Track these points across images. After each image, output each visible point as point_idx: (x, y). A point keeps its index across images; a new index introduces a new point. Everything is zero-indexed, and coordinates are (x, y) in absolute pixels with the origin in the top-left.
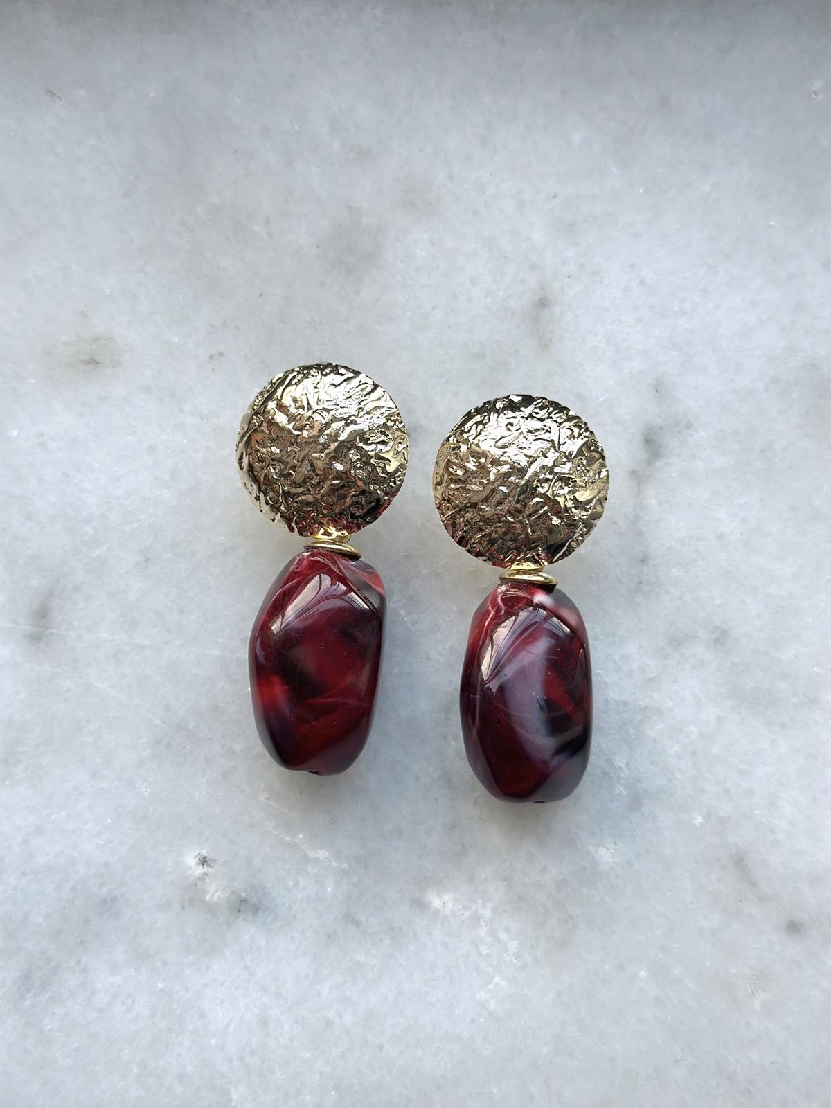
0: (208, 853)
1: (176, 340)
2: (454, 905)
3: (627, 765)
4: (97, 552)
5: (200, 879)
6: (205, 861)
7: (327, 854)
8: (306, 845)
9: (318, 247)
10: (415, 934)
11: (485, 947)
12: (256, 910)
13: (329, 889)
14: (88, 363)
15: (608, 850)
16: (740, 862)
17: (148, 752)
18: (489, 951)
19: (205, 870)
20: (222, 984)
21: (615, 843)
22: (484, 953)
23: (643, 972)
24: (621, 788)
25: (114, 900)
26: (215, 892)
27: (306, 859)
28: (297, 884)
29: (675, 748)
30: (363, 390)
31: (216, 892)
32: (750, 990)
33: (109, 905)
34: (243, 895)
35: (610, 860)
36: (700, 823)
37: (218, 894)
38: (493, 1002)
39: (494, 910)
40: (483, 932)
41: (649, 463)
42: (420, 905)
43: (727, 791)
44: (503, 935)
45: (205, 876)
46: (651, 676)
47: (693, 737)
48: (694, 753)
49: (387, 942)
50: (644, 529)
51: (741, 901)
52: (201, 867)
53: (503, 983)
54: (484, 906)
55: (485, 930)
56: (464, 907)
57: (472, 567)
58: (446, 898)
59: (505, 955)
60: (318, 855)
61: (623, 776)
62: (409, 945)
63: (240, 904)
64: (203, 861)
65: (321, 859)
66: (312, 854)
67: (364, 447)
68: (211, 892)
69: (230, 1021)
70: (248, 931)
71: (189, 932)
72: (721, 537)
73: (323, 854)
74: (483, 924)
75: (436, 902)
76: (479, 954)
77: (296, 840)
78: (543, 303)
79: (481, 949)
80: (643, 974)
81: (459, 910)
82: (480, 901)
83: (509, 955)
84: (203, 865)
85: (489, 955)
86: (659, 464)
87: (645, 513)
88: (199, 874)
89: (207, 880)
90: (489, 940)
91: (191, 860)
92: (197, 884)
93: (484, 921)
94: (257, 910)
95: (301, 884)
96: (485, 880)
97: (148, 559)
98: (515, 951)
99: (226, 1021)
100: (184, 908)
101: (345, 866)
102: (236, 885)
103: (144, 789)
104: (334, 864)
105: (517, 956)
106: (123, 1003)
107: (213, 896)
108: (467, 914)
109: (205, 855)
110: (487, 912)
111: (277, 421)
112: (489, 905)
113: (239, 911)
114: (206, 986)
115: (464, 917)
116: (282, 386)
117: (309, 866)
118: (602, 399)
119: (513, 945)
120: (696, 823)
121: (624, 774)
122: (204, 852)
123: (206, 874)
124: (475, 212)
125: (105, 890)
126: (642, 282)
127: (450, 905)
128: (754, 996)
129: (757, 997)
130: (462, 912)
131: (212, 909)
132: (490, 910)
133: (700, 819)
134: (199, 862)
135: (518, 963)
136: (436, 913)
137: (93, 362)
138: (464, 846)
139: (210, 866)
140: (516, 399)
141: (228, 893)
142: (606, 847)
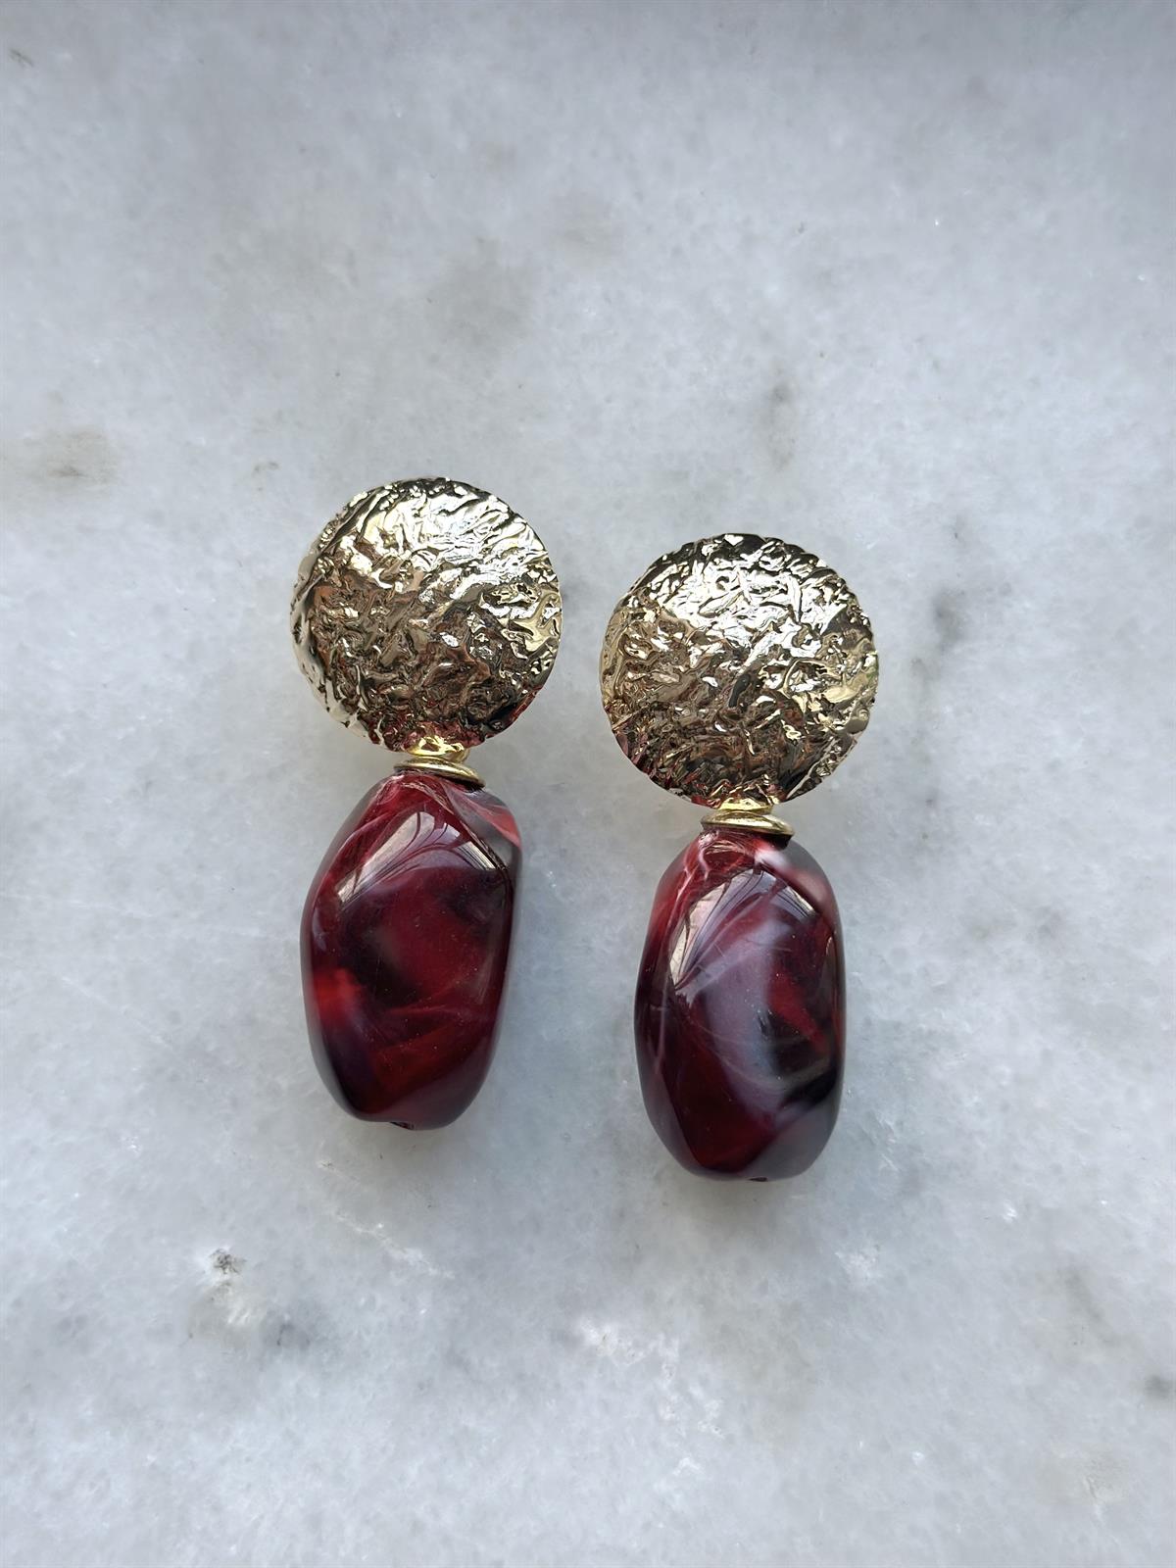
0: (231, 1250)
1: (203, 442)
2: (620, 1341)
3: (900, 1124)
4: (71, 771)
5: (218, 1290)
6: (227, 1263)
7: (420, 1256)
8: (388, 1239)
9: (430, 301)
10: (557, 1386)
11: (668, 1408)
12: (305, 1342)
13: (423, 1312)
14: (63, 474)
15: (866, 1257)
16: (1075, 1282)
17: (141, 1087)
18: (674, 1415)
19: (227, 1277)
20: (248, 1460)
21: (877, 1247)
22: (668, 1417)
23: (918, 1454)
24: (890, 1162)
25: (81, 1321)
26: (241, 1313)
27: (387, 1261)
28: (372, 1300)
29: (976, 1099)
30: (491, 521)
31: (243, 1311)
32: (1088, 1488)
33: (72, 1330)
34: (287, 1317)
35: (869, 1275)
36: (1013, 1218)
37: (245, 1316)
38: (678, 1497)
39: (685, 1349)
40: (665, 1384)
41: (943, 648)
42: (567, 1340)
43: (1057, 1169)
44: (697, 1392)
45: (226, 1287)
46: (940, 983)
47: (1005, 1083)
48: (1005, 1108)
49: (513, 1397)
50: (933, 752)
52: (220, 1272)
53: (696, 1467)
54: (668, 1343)
55: (669, 1381)
56: (637, 1345)
57: (660, 805)
58: (608, 1329)
59: (700, 1423)
60: (406, 1257)
61: (893, 1141)
62: (548, 1404)
63: (281, 1332)
64: (224, 1263)
65: (411, 1263)
66: (396, 1255)
67: (492, 609)
68: (235, 1314)
69: (262, 1517)
70: (291, 1377)
71: (200, 1375)
72: (1053, 766)
73: (414, 1255)
74: (666, 1371)
75: (592, 1336)
76: (659, 1420)
77: (373, 1232)
78: (780, 395)
79: (662, 1412)
80: (919, 1456)
81: (629, 1349)
82: (662, 1336)
83: (705, 1423)
84: (224, 1269)
85: (673, 1422)
86: (957, 650)
87: (934, 727)
88: (217, 1283)
89: (231, 1293)
90: (674, 1398)
91: (204, 1261)
92: (212, 1299)
93: (667, 1368)
94: (308, 1342)
95: (380, 1301)
96: (671, 1302)
97: (149, 784)
98: (716, 1415)
99: (255, 1517)
100: (191, 1336)
101: (449, 1275)
102: (275, 1301)
103: (134, 1147)
104: (433, 1272)
105: (720, 1424)
106: (92, 1486)
107: (238, 1318)
108: (641, 1354)
109: (227, 1254)
110: (672, 1354)
111: (356, 566)
112: (676, 1342)
113: (279, 1343)
114: (223, 1462)
115: (637, 1360)
116: (364, 511)
117: (392, 1274)
118: (869, 547)
119: (713, 1407)
120: (1005, 1218)
121: (895, 1138)
122: (226, 1249)
123: (228, 1283)
124: (677, 251)
125: (67, 1306)
126: (936, 365)
127: (614, 1340)
130: (632, 1352)
131: (235, 1340)
132: (676, 1349)
133: (1012, 1213)
134: (217, 1264)
135: (722, 1436)
136: (592, 1353)
137: (71, 472)
138: (638, 1247)
139: (235, 1271)
140: (734, 541)
141: (261, 1315)
142: (862, 1253)
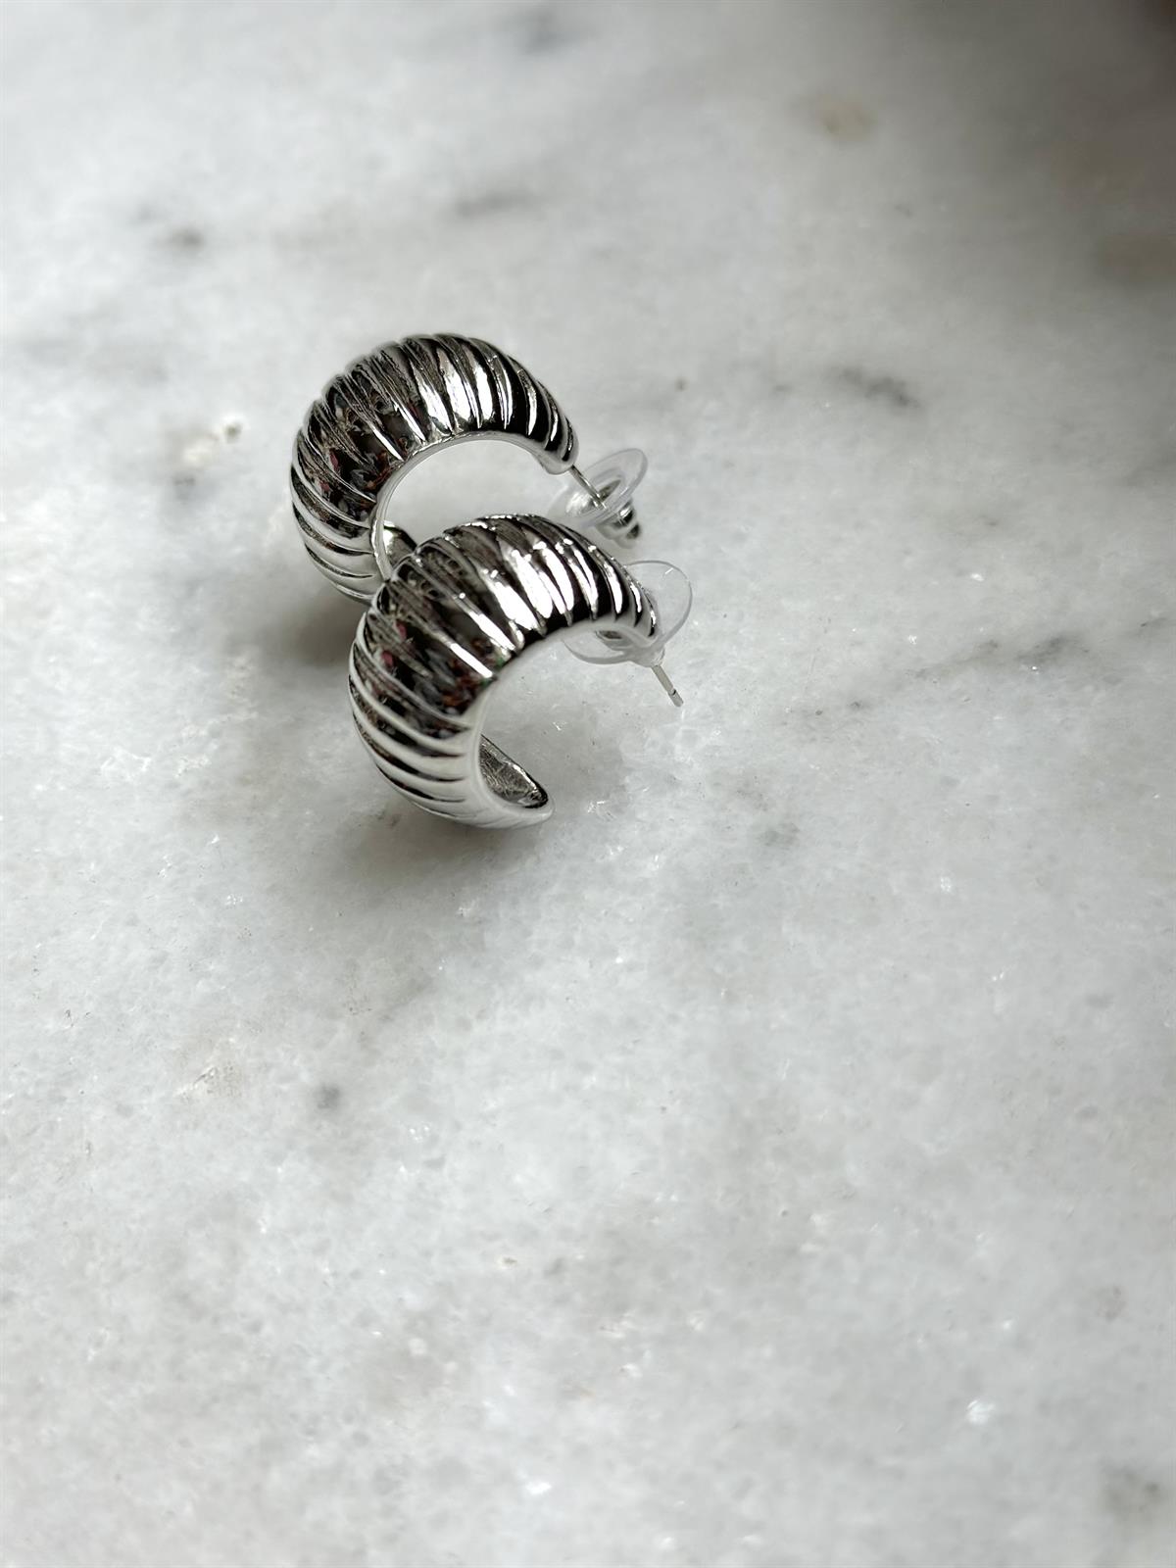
51: (351, 1009)
128: (199, 1079)
129: (196, 1086)
